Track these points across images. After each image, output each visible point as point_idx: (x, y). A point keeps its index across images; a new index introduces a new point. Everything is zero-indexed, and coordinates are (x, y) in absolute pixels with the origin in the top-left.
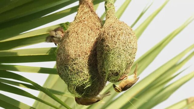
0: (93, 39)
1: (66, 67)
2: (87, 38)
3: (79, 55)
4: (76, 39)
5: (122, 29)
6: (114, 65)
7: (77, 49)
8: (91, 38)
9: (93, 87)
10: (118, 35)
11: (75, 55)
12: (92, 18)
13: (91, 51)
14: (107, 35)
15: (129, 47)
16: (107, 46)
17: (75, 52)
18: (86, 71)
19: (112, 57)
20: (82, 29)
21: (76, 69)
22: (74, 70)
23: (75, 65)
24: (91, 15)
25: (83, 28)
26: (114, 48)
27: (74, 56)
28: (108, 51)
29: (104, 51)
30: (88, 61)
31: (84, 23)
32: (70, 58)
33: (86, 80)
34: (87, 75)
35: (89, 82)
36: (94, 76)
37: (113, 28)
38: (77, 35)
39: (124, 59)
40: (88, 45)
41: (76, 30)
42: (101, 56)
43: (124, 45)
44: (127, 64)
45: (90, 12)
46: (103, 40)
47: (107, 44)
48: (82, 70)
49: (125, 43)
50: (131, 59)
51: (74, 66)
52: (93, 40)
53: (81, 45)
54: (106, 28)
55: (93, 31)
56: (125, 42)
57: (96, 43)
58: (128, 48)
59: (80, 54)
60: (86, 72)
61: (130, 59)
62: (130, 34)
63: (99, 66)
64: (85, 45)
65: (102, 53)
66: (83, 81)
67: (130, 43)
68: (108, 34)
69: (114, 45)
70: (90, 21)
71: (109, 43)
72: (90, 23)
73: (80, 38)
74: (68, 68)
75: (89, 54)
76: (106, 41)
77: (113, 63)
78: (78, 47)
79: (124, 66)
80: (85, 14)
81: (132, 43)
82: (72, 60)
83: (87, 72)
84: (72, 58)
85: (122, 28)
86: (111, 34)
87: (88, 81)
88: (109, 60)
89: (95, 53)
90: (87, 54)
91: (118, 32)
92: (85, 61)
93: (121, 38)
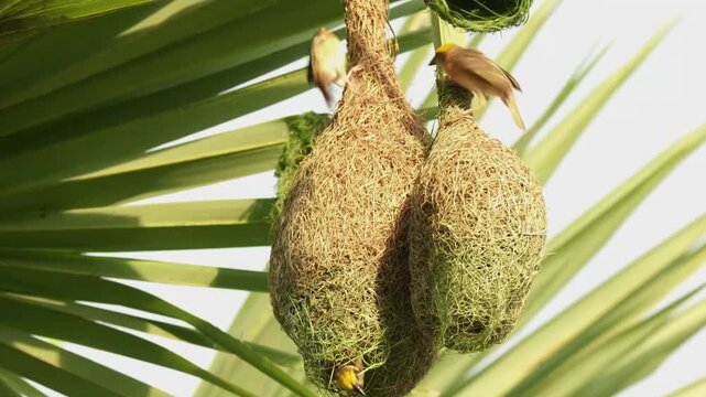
0: (394, 201)
1: (303, 297)
2: (375, 197)
3: (348, 257)
4: (337, 198)
5: (493, 170)
6: (465, 299)
7: (339, 236)
8: (387, 195)
9: (396, 366)
10: (481, 190)
11: (334, 256)
12: (394, 119)
13: (390, 242)
14: (443, 192)
15: (519, 235)
16: (443, 230)
17: (335, 245)
18: (370, 315)
19: (462, 272)
20: (358, 163)
21: (335, 304)
22: (328, 308)
23: (332, 293)
24: (388, 107)
25: (362, 157)
26: (468, 237)
27: (329, 259)
28: (447, 249)
29: (432, 245)
30: (379, 276)
31: (366, 138)
32: (316, 266)
33: (369, 346)
34: (374, 329)
35: (378, 351)
36: (399, 328)
37: (465, 166)
38: (339, 186)
39: (501, 276)
40: (379, 220)
41: (337, 167)
42: (423, 264)
43: (502, 226)
44: (512, 291)
45: (386, 98)
46: (430, 208)
47: (443, 222)
48: (354, 310)
49: (504, 222)
50: (525, 272)
51: (328, 296)
52: (396, 202)
53: (354, 220)
54: (441, 163)
55: (395, 168)
56: (504, 215)
57: (406, 213)
58: (515, 235)
59: (350, 253)
60: (367, 318)
61: (521, 275)
62: (522, 185)
63: (414, 296)
64: (367, 220)
65: (426, 253)
66: (358, 349)
67: (523, 218)
68: (446, 188)
69: (468, 228)
70: (384, 130)
71: (450, 221)
72: (385, 141)
73: (350, 197)
74: (308, 302)
75: (381, 253)
76: (441, 212)
77: (464, 291)
78: (344, 227)
79: (502, 300)
80: (368, 106)
81: (529, 219)
82: (322, 272)
83: (375, 318)
84: (322, 268)
85: (495, 165)
86: (456, 189)
87: (374, 347)
88: (450, 280)
89: (403, 248)
90: (375, 254)
91: (479, 181)
92: (368, 276)
93: (491, 202)
